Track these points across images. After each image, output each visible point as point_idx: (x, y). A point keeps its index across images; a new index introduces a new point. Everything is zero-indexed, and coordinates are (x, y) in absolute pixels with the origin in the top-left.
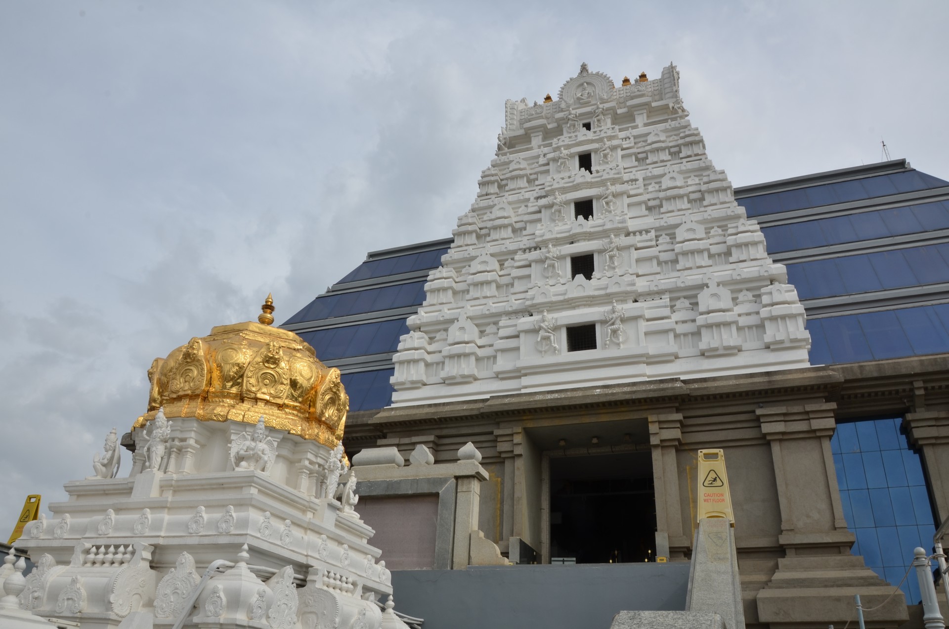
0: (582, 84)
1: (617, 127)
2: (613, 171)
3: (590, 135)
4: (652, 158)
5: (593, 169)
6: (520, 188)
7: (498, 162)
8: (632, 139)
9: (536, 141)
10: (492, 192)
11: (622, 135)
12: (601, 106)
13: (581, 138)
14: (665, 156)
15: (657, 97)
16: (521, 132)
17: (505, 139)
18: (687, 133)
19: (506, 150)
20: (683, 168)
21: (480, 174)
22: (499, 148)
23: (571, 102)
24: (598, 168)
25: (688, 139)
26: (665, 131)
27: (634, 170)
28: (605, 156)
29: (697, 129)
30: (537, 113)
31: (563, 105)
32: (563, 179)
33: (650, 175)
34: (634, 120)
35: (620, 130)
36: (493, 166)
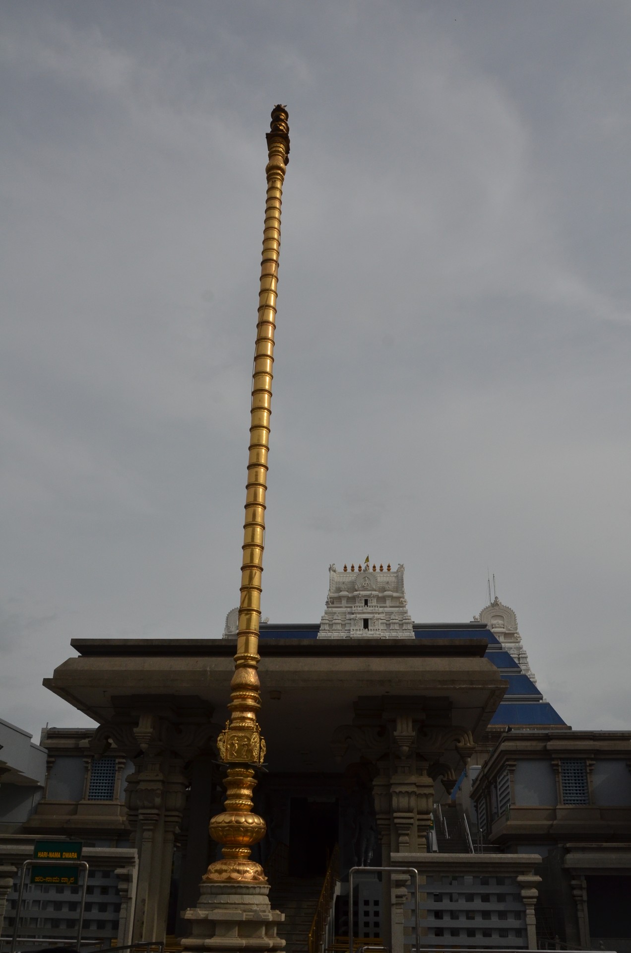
0: (365, 577)
1: (378, 605)
2: (377, 632)
3: (369, 609)
4: (392, 627)
5: (369, 628)
6: (338, 630)
7: (328, 612)
8: (385, 614)
9: (344, 602)
10: (326, 629)
11: (381, 610)
12: (374, 593)
13: (365, 611)
14: (397, 627)
15: (395, 590)
16: (336, 595)
17: (330, 598)
18: (407, 618)
19: (331, 605)
20: (404, 635)
21: (321, 618)
22: (327, 602)
23: (360, 587)
24: (372, 628)
25: (407, 621)
26: (398, 612)
27: (385, 631)
28: (374, 622)
29: (410, 616)
30: (345, 588)
31: (356, 587)
32: (357, 630)
33: (391, 635)
34: (385, 602)
35: (380, 607)
36: (326, 613)
